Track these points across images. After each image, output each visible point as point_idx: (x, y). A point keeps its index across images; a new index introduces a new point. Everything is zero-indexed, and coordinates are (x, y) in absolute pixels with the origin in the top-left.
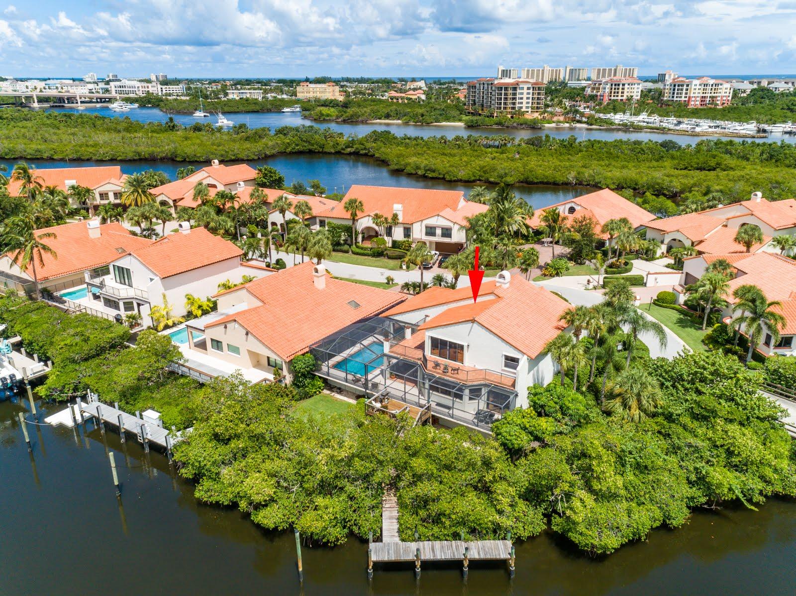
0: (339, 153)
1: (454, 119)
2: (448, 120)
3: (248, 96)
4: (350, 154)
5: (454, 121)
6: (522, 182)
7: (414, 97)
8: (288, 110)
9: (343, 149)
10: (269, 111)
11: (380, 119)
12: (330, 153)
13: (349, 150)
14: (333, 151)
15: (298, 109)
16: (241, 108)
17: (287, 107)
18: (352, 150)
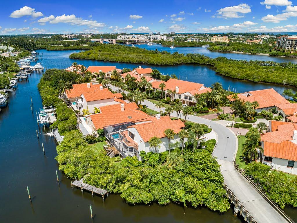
0: (204, 64)
1: (266, 52)
2: (263, 52)
3: (194, 40)
4: (208, 65)
5: (265, 53)
6: (263, 81)
7: (256, 42)
8: (204, 46)
9: (206, 63)
10: (198, 46)
11: (235, 51)
12: (201, 64)
13: (207, 63)
14: (202, 63)
15: (208, 46)
16: (188, 45)
17: (204, 45)
18: (209, 63)
